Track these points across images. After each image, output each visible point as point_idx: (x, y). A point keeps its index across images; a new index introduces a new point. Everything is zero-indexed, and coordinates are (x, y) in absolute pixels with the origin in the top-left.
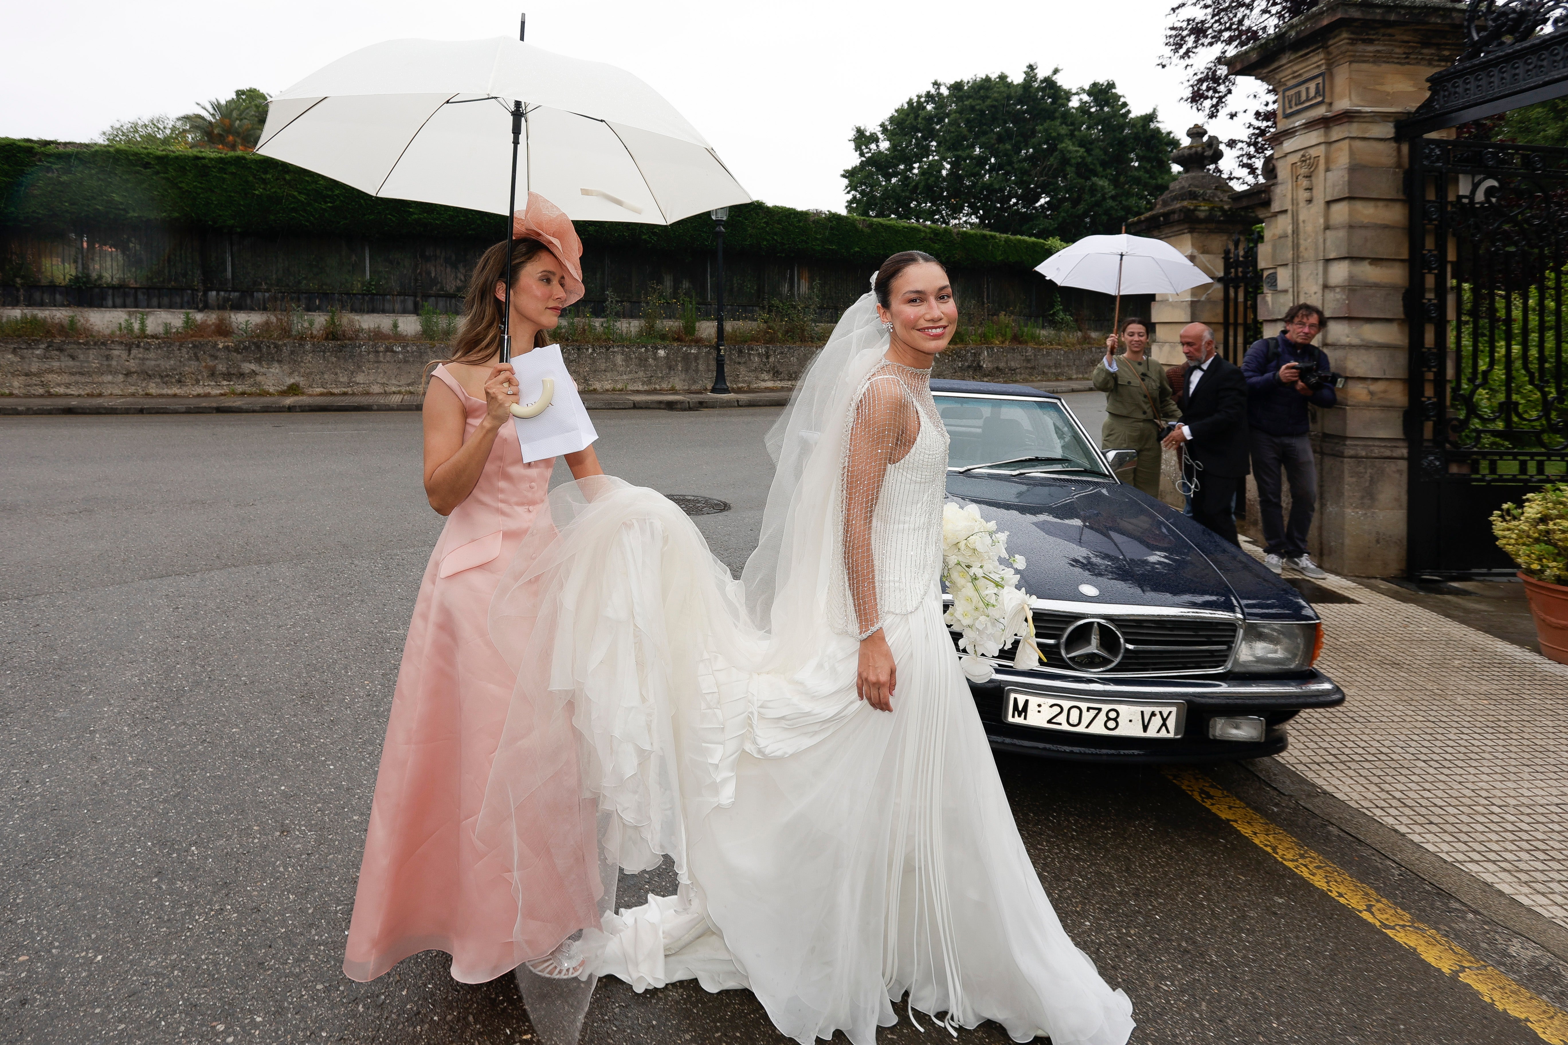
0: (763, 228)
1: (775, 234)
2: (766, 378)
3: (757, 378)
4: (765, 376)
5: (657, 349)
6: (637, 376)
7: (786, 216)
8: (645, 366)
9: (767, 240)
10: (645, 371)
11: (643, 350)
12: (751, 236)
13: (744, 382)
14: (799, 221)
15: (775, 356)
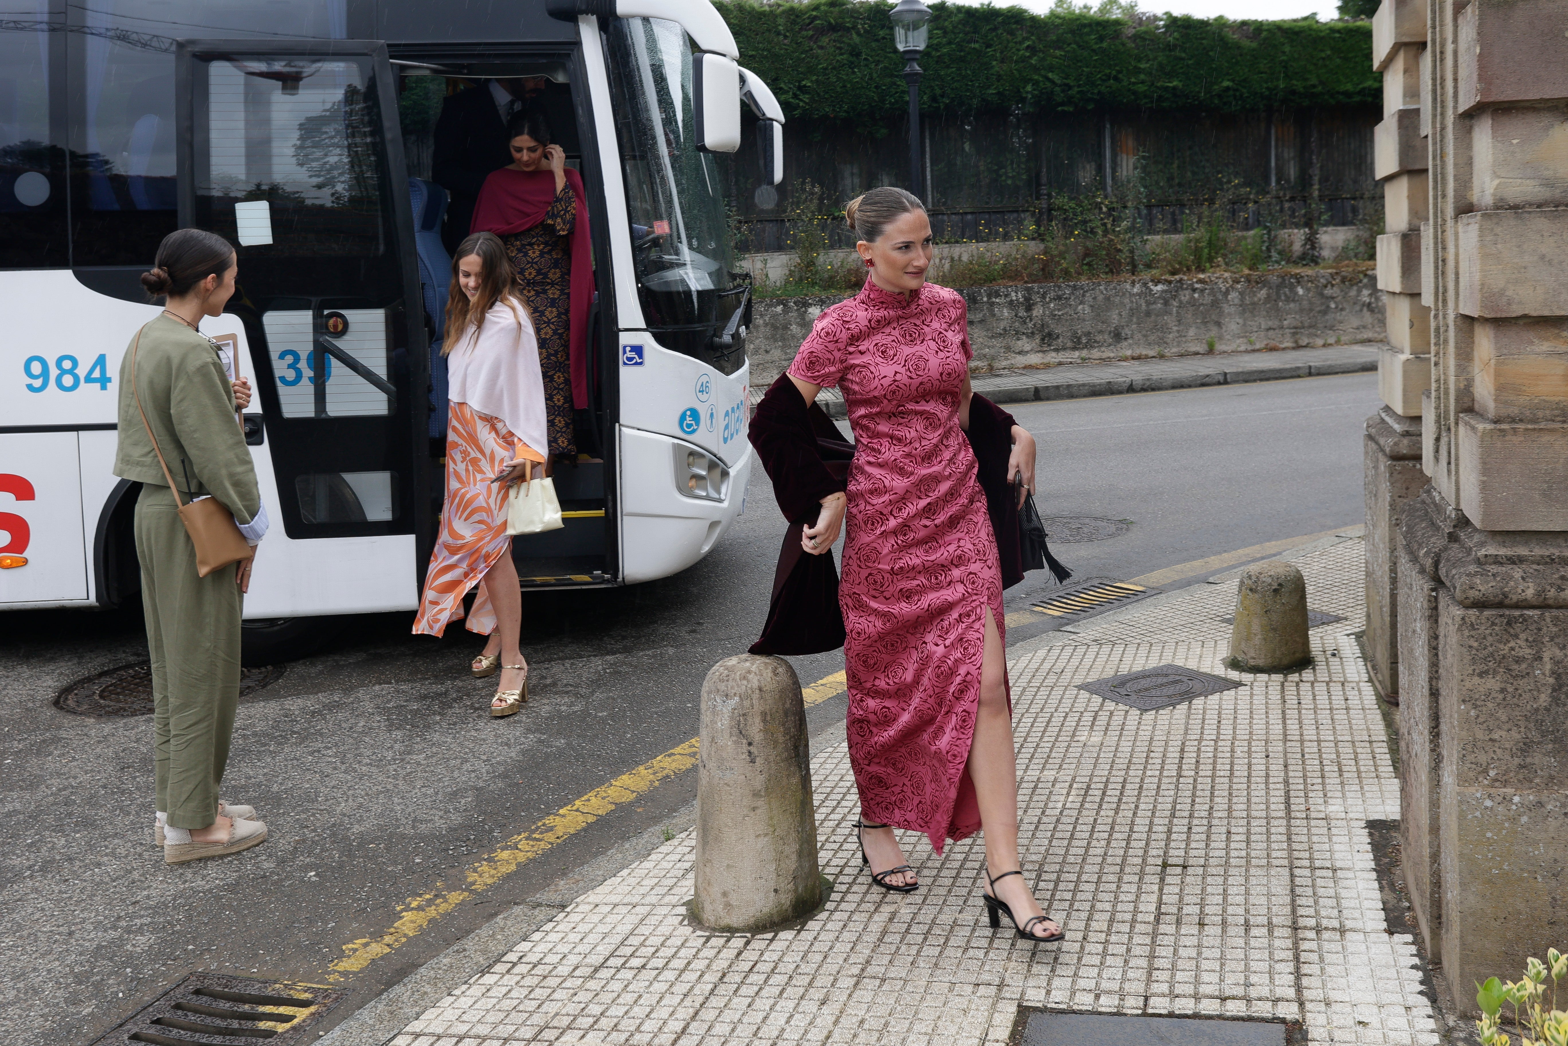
0: (1023, 59)
1: (1051, 69)
2: (1027, 347)
3: (1008, 349)
4: (1024, 344)
5: (806, 305)
6: (768, 357)
7: (1072, 32)
8: (783, 339)
9: (1036, 83)
10: (783, 348)
11: (779, 309)
12: (999, 78)
13: (981, 357)
14: (1101, 39)
15: (1045, 305)
